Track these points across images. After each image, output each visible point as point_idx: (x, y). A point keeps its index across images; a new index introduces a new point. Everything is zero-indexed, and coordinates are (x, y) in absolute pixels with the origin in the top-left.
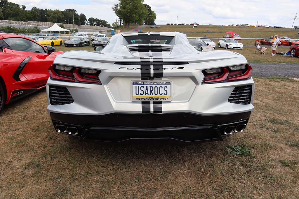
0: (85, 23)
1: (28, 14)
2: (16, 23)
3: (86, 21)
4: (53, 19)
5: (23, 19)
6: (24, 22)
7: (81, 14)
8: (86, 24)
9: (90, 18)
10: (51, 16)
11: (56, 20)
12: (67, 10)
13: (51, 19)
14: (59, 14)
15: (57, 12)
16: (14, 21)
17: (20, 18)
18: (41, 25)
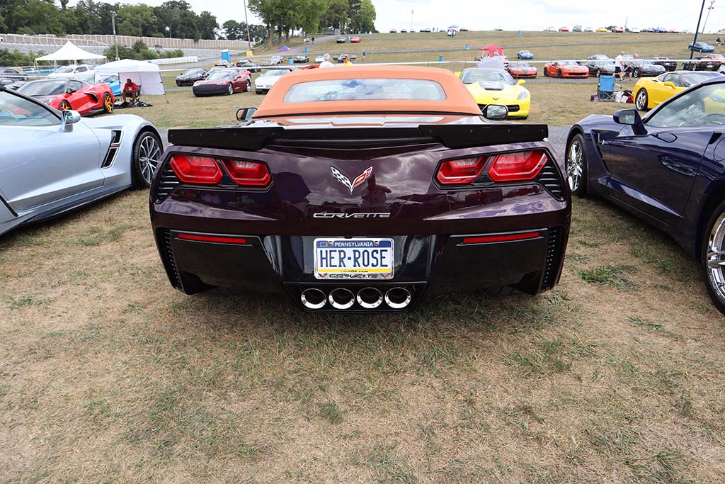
0: (214, 34)
1: (67, 16)
2: (36, 41)
3: (218, 28)
4: (131, 27)
5: (54, 30)
6: (58, 36)
7: (205, 12)
8: (217, 37)
9: (226, 23)
10: (128, 19)
11: (140, 30)
12: (168, 4)
13: (125, 26)
14: (145, 14)
15: (142, 10)
16: (32, 34)
17: (48, 29)
18: (102, 43)
